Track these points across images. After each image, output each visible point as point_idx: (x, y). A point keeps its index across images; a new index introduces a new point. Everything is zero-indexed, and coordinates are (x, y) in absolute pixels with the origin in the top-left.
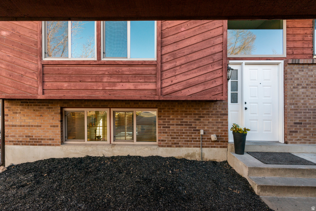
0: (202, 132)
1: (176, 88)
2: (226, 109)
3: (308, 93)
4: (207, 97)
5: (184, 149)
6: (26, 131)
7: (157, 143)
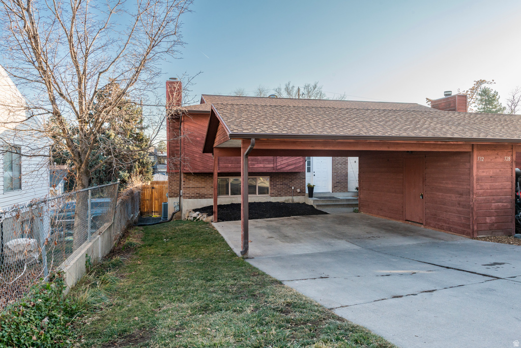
0: (293, 188)
1: (283, 166)
2: (305, 176)
3: (342, 167)
4: (297, 171)
5: (284, 197)
6: (196, 191)
7: (269, 195)
